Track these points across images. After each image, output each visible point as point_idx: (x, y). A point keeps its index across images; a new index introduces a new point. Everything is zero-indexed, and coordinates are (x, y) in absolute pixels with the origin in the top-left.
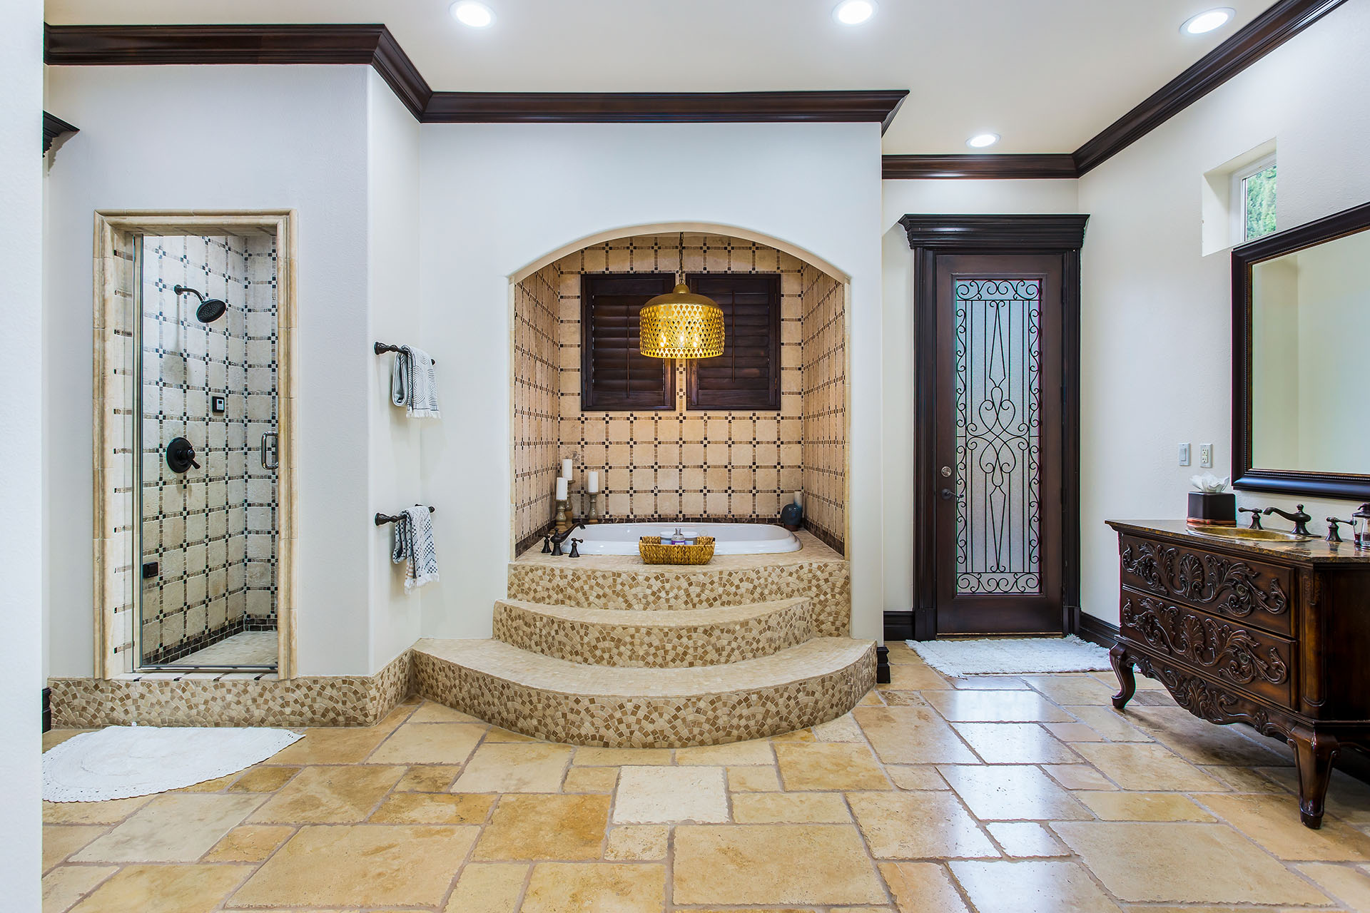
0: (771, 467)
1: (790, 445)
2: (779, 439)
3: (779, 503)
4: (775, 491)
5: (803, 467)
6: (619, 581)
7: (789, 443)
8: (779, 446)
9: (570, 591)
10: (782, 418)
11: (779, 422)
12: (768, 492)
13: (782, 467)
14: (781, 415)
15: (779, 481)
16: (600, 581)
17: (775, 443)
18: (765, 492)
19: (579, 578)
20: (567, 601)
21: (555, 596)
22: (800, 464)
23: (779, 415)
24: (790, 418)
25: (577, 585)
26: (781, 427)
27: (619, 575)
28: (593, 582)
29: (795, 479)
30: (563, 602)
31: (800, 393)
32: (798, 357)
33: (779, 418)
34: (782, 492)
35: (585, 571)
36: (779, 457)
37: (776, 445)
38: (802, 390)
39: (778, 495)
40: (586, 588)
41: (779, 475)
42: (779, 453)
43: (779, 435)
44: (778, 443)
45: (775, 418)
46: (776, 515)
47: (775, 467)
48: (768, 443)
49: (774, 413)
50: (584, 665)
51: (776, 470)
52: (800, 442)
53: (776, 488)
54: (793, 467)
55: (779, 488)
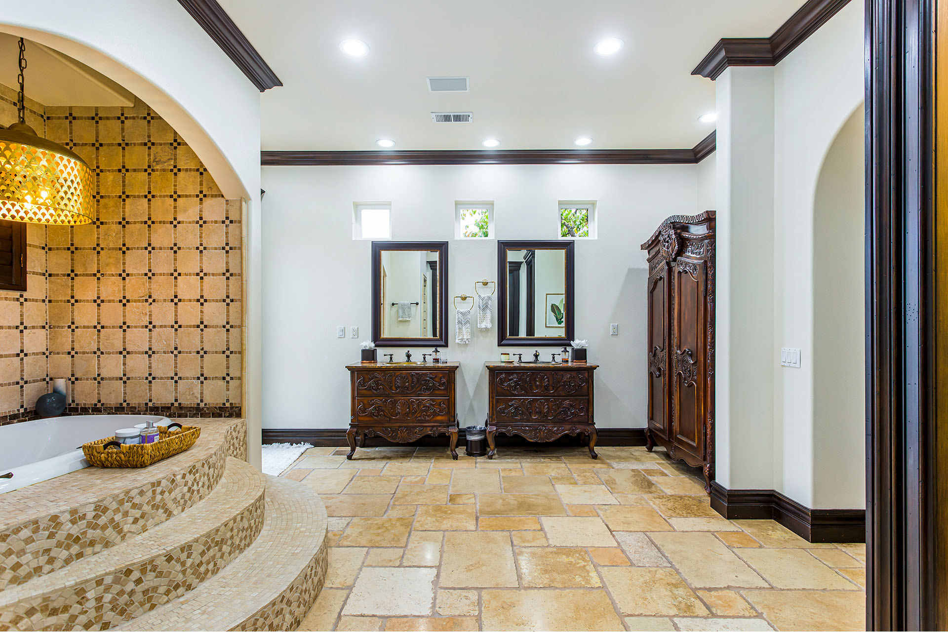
0: (13, 355)
1: (34, 331)
2: (22, 323)
3: (22, 395)
4: (18, 383)
5: (47, 353)
6: (159, 490)
7: (33, 327)
8: (22, 331)
9: (91, 534)
10: (26, 300)
11: (22, 304)
12: (9, 384)
13: (26, 355)
14: (24, 297)
15: (22, 371)
16: (137, 500)
17: (17, 327)
18: (5, 385)
19: (105, 510)
20: (89, 550)
21: (64, 554)
22: (45, 350)
23: (22, 296)
24: (33, 300)
25: (103, 520)
26: (24, 310)
27: (159, 483)
28: (127, 505)
29: (40, 367)
30: (80, 555)
31: (44, 275)
32: (42, 235)
33: (22, 300)
34: (26, 382)
35: (115, 497)
36: (22, 343)
37: (19, 331)
38: (47, 271)
39: (22, 387)
40: (118, 517)
41: (22, 364)
42: (22, 339)
43: (22, 319)
44: (22, 328)
45: (18, 300)
46: (18, 410)
47: (18, 355)
48: (9, 327)
49: (17, 294)
50: (189, 595)
51: (19, 358)
52: (44, 327)
53: (18, 379)
54: (37, 354)
55: (22, 379)
